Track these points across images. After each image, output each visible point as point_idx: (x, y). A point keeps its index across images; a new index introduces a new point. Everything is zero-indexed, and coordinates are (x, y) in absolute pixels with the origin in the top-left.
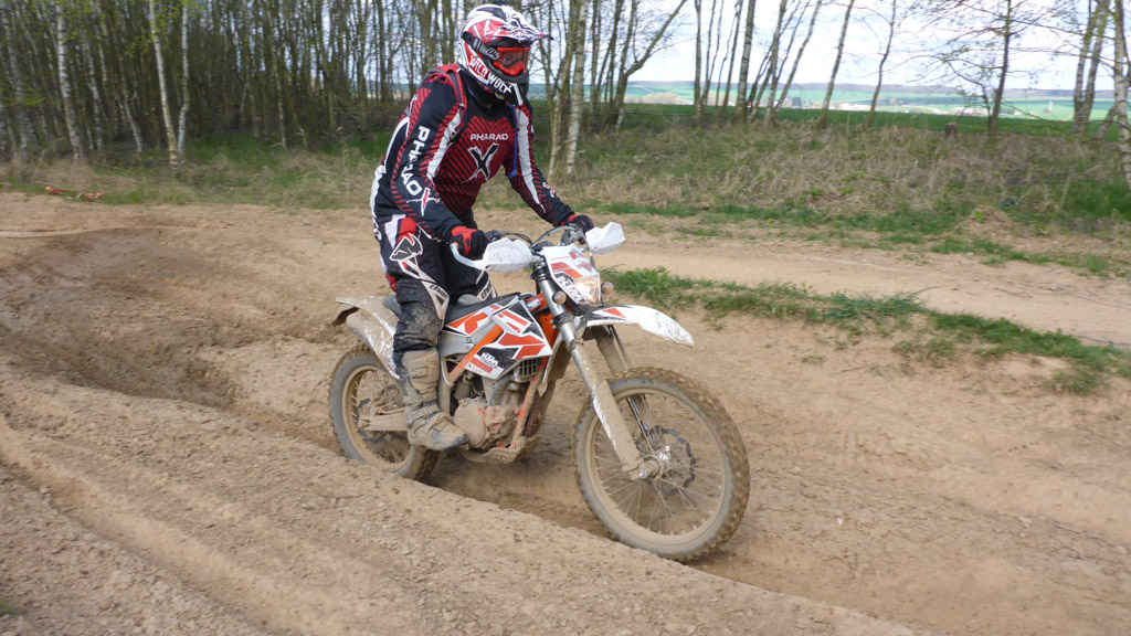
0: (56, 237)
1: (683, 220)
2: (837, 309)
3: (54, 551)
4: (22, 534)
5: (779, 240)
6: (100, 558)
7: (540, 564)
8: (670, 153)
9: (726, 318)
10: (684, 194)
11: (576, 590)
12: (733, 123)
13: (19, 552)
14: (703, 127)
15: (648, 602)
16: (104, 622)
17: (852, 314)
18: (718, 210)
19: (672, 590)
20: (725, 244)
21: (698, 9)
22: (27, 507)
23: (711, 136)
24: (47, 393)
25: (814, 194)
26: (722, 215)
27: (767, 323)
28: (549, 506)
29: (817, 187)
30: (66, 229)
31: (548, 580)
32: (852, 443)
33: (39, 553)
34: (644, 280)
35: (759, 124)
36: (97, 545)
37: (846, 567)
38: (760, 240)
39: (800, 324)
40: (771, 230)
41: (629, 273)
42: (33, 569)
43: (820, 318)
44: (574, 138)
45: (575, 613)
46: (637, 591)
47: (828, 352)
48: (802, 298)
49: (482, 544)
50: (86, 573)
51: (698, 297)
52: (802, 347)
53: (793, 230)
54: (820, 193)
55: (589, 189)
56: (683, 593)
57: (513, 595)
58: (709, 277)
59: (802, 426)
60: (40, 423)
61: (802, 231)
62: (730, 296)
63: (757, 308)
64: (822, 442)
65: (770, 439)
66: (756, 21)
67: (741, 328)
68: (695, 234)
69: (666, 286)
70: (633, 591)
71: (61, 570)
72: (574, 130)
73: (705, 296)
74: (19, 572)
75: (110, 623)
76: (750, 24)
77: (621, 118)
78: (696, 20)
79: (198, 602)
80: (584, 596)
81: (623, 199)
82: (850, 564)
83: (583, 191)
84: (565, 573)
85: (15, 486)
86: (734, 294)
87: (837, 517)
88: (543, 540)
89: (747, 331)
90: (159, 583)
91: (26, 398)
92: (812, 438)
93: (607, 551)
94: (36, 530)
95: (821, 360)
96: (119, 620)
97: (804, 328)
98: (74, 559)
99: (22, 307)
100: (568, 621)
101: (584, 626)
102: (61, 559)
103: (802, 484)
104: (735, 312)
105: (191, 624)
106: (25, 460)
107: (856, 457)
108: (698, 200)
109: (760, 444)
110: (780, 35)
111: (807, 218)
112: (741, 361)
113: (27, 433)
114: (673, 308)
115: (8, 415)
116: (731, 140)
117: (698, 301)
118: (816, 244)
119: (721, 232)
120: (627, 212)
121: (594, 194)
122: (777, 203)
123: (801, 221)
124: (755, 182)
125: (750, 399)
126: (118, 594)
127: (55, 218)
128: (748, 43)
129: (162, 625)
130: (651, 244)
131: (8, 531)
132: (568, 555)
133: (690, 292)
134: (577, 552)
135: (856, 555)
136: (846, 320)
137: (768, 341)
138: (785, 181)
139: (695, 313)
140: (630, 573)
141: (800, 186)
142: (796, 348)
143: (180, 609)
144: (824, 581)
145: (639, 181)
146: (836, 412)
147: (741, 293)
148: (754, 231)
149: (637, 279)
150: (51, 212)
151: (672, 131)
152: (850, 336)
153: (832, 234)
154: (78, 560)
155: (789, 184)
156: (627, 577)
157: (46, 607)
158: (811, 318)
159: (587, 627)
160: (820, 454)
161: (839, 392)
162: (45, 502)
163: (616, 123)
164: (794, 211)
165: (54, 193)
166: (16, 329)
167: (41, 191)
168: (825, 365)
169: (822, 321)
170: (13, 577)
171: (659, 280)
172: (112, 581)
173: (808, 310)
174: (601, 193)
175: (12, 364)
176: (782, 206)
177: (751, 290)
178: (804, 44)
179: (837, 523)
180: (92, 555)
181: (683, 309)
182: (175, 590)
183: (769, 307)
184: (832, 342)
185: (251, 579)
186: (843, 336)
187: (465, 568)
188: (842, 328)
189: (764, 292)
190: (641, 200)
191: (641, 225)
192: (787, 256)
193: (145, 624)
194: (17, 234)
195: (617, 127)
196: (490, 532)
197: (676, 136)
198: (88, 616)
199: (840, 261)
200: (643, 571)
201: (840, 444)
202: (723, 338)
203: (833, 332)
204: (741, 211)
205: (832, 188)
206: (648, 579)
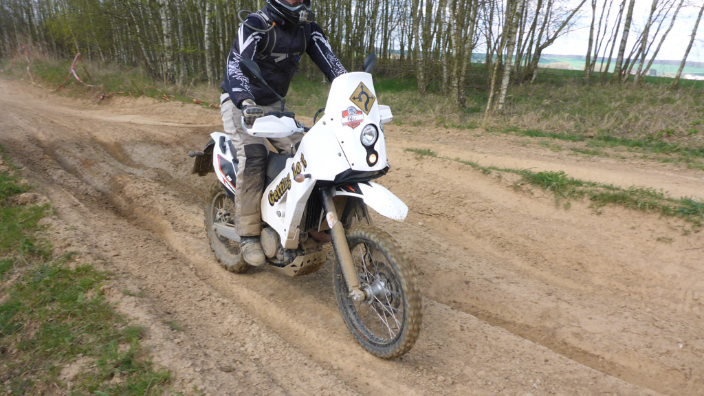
0: (198, 127)
1: (575, 143)
2: (684, 208)
3: (198, 299)
4: (181, 288)
5: (642, 160)
6: (222, 307)
7: (476, 346)
8: (566, 100)
9: (604, 207)
10: (576, 127)
11: (498, 365)
12: (611, 83)
13: (180, 298)
14: (590, 85)
15: (545, 379)
16: (225, 342)
17: (696, 212)
18: (600, 139)
19: (562, 373)
20: (603, 161)
21: (594, 7)
22: (184, 274)
23: (595, 91)
24: (194, 213)
25: (668, 133)
26: (602, 141)
27: (634, 213)
28: (481, 312)
29: (671, 128)
30: (203, 123)
31: (481, 356)
32: (689, 297)
33: (190, 300)
34: (550, 179)
35: (629, 85)
36: (220, 299)
37: (683, 376)
38: (628, 160)
39: (658, 215)
40: (636, 154)
41: (541, 173)
42: (187, 308)
43: (673, 213)
44: (505, 87)
45: (497, 378)
46: (538, 371)
47: (677, 236)
48: (660, 199)
49: (440, 329)
50: (215, 314)
51: (586, 192)
52: (657, 231)
53: (653, 155)
54: (673, 132)
55: (512, 120)
56: (568, 376)
57: (459, 362)
58: (593, 180)
59: (653, 283)
60: (190, 230)
61: (658, 156)
62: (609, 194)
63: (627, 203)
64: (667, 294)
65: (630, 288)
66: (633, 16)
67: (614, 215)
68: (584, 152)
69: (565, 183)
70: (535, 370)
71: (202, 310)
72: (505, 82)
73: (591, 192)
74: (179, 309)
75: (228, 343)
76: (629, 18)
77: (534, 76)
78: (592, 13)
79: (275, 338)
80: (503, 369)
81: (535, 127)
82: (685, 375)
83: (509, 121)
84: (492, 353)
85: (178, 262)
86: (611, 192)
87: (679, 342)
88: (478, 331)
89: (619, 217)
90: (254, 325)
91: (183, 215)
92: (661, 291)
93: (519, 343)
94: (189, 287)
95: (671, 240)
96: (232, 342)
97: (660, 218)
98: (208, 305)
99: (180, 165)
100: (492, 382)
101: (502, 387)
102: (202, 304)
103: (653, 319)
104: (611, 204)
105: (272, 350)
106: (182, 250)
107: (692, 306)
108: (586, 131)
109: (623, 291)
110: (650, 25)
111: (662, 147)
112: (613, 236)
113: (183, 234)
114: (568, 197)
115: (173, 223)
116: (609, 94)
117: (586, 195)
118: (669, 165)
119: (602, 152)
120: (536, 136)
121: (515, 123)
122: (640, 137)
123: (658, 149)
124: (626, 122)
125: (618, 261)
126: (232, 328)
127: (197, 117)
128: (626, 31)
129: (255, 348)
130: (554, 157)
131: (174, 285)
132: (494, 342)
133: (581, 188)
134: (500, 341)
135: (691, 369)
136: (690, 216)
137: (634, 225)
138: (647, 123)
139: (583, 202)
140: (533, 359)
141: (658, 126)
142: (653, 231)
143: (266, 341)
144: (666, 383)
145: (545, 116)
146: (679, 275)
147: (616, 192)
148: (624, 154)
149: (545, 177)
150: (196, 114)
151: (568, 86)
152: (693, 227)
153: (680, 160)
154: (211, 306)
155: (650, 125)
156: (532, 361)
157: (195, 329)
158: (665, 212)
159: (505, 388)
160: (666, 302)
161: (683, 263)
162: (193, 273)
163: (531, 79)
164: (653, 142)
165: (197, 103)
166: (175, 177)
167: (190, 101)
168: (673, 244)
169: (674, 215)
170: (178, 310)
171: (560, 180)
172: (229, 320)
173: (663, 207)
174: (521, 122)
175: (175, 196)
176: (645, 139)
177: (624, 190)
178: (667, 33)
179: (679, 347)
180: (218, 304)
181: (575, 199)
182: (262, 330)
183: (636, 203)
184: (680, 229)
185: (303, 330)
186: (688, 226)
187: (429, 342)
188: (688, 221)
189: (632, 193)
190: (547, 129)
191: (547, 145)
192: (648, 171)
193: (246, 346)
194: (177, 125)
195: (532, 82)
196: (445, 322)
197: (572, 90)
198: (216, 337)
199: (687, 177)
200: (543, 359)
201: (681, 296)
202: (601, 220)
203: (681, 222)
204: (616, 140)
205: (681, 129)
206: (546, 365)
